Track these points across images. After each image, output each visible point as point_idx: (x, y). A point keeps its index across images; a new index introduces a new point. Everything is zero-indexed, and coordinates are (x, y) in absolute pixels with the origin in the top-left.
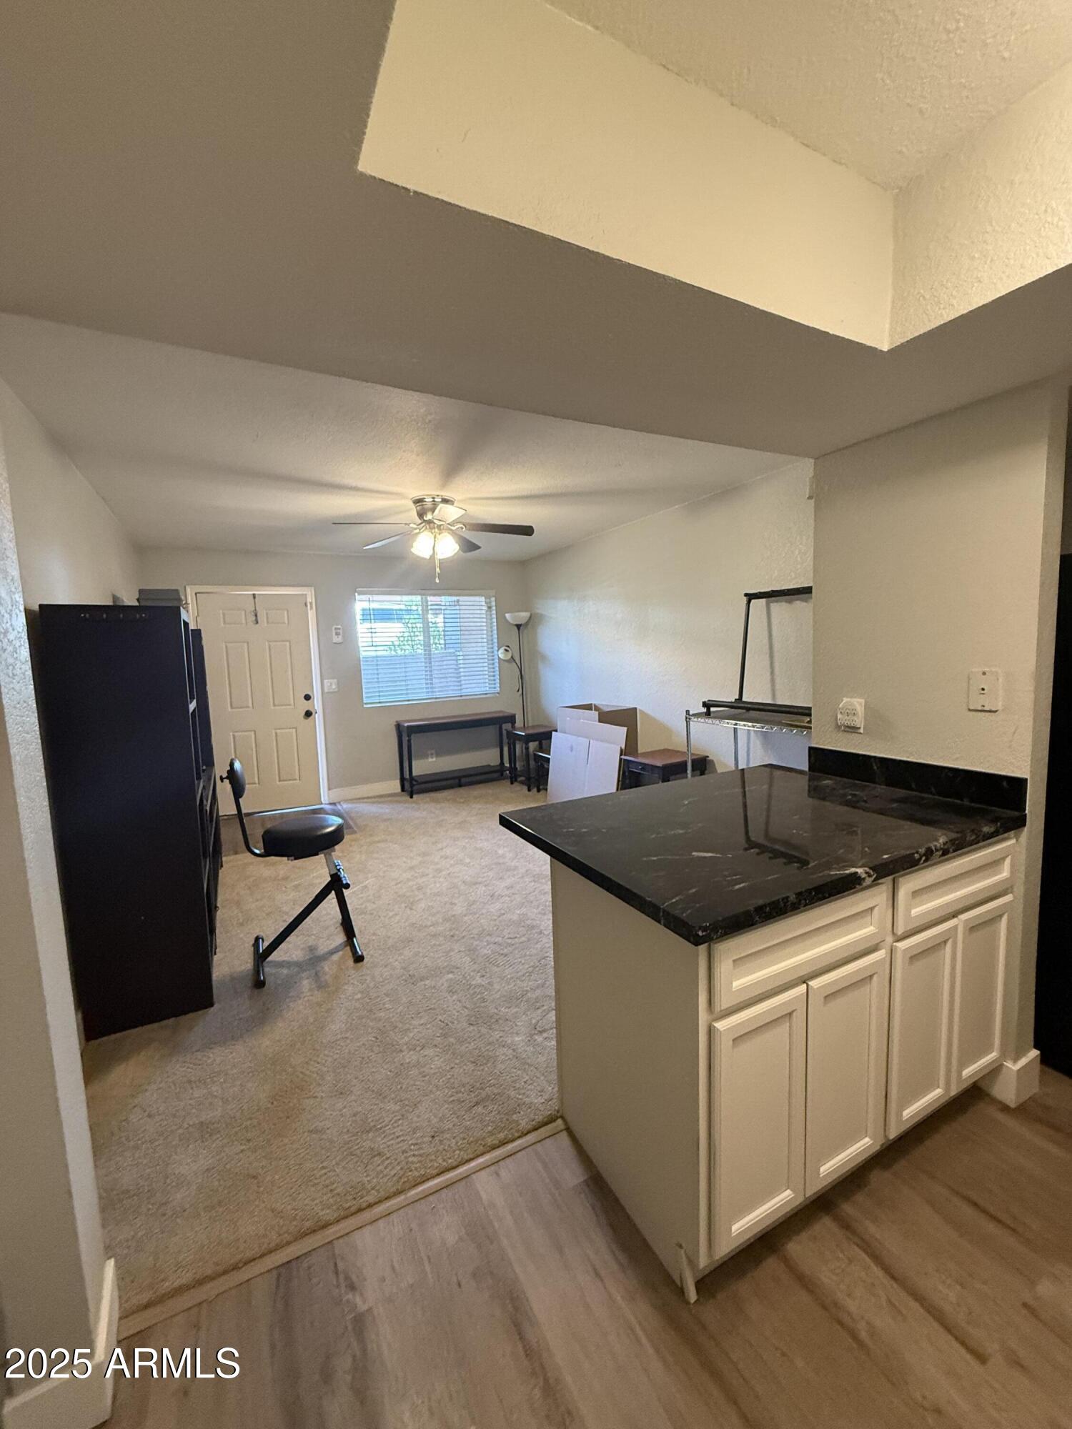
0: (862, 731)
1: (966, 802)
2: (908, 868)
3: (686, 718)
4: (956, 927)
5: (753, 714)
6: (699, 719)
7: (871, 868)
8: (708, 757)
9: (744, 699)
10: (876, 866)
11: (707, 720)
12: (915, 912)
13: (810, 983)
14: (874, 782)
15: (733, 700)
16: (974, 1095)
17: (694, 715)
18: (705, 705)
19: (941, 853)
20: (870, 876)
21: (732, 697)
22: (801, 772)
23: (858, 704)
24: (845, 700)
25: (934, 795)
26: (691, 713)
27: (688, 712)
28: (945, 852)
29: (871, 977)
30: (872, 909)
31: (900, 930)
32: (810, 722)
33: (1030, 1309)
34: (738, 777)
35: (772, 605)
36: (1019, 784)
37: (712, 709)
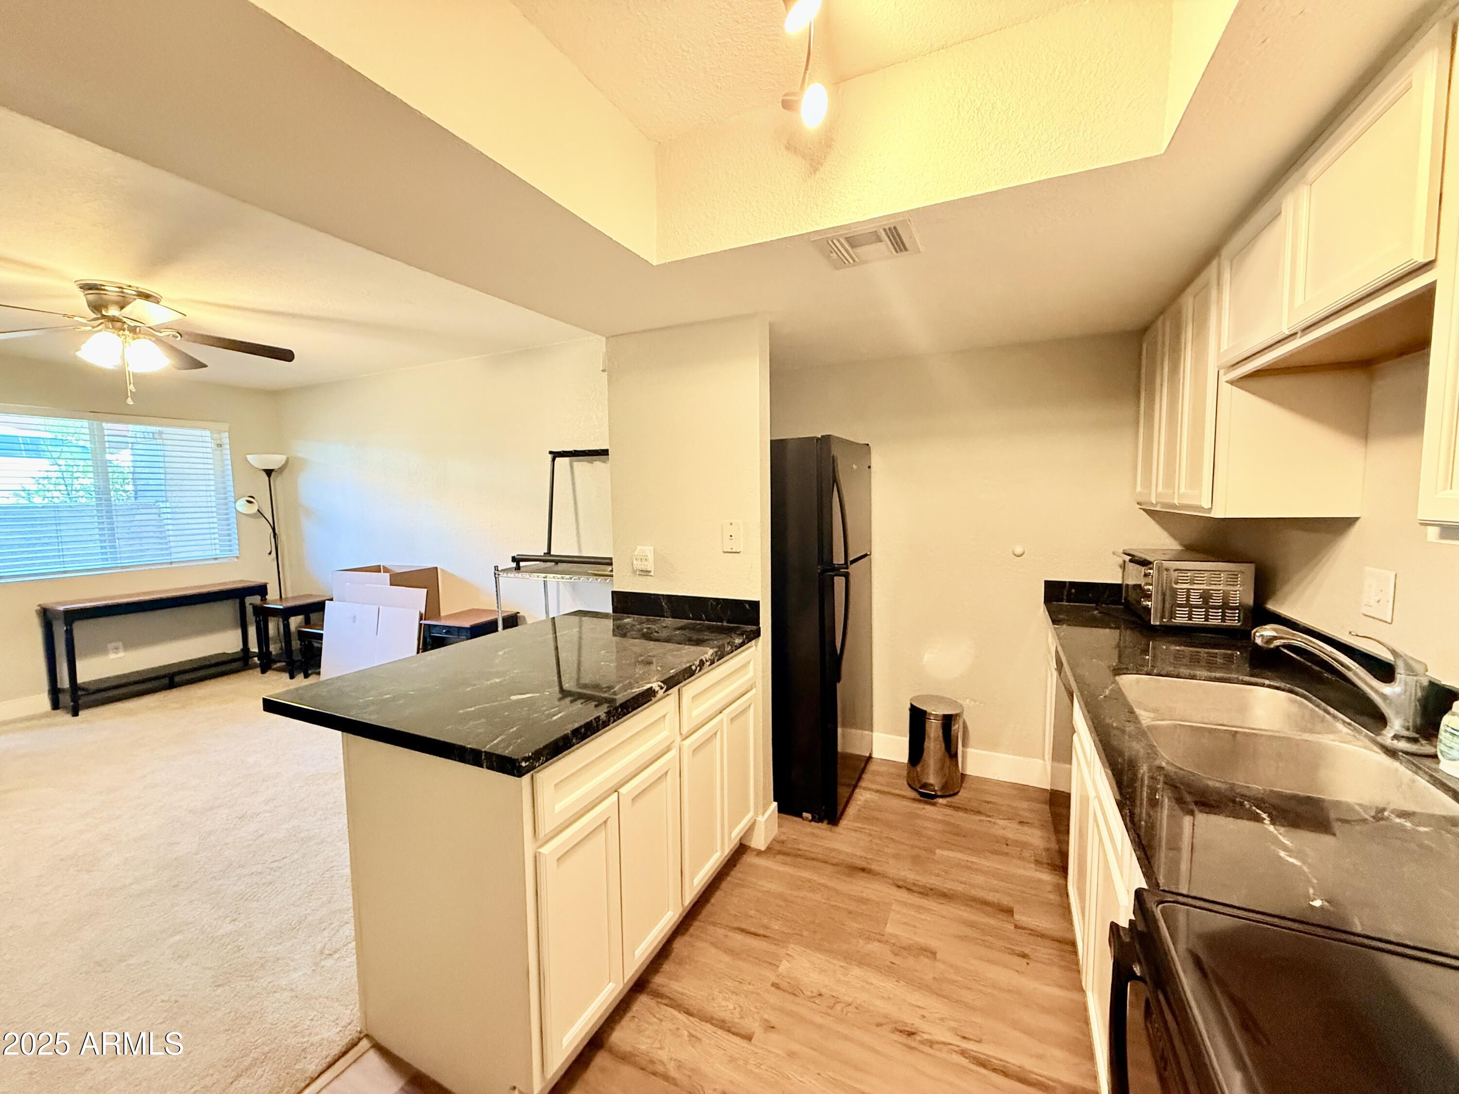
0: (652, 574)
1: (725, 624)
2: (689, 678)
3: (495, 574)
4: (722, 720)
5: (562, 566)
6: (509, 574)
7: (662, 682)
8: (519, 613)
9: (552, 553)
10: (665, 680)
11: (517, 575)
12: (695, 713)
13: (620, 790)
14: (663, 616)
15: (543, 554)
16: (741, 849)
17: (503, 571)
18: (514, 559)
19: (708, 663)
20: (662, 688)
21: (541, 551)
22: (605, 616)
23: (648, 550)
24: (639, 548)
25: (703, 621)
26: (499, 569)
27: (496, 568)
28: (712, 663)
29: (666, 773)
30: (664, 716)
31: (685, 731)
32: (612, 571)
33: (775, 985)
34: (550, 625)
35: (575, 464)
36: (755, 605)
37: (522, 564)
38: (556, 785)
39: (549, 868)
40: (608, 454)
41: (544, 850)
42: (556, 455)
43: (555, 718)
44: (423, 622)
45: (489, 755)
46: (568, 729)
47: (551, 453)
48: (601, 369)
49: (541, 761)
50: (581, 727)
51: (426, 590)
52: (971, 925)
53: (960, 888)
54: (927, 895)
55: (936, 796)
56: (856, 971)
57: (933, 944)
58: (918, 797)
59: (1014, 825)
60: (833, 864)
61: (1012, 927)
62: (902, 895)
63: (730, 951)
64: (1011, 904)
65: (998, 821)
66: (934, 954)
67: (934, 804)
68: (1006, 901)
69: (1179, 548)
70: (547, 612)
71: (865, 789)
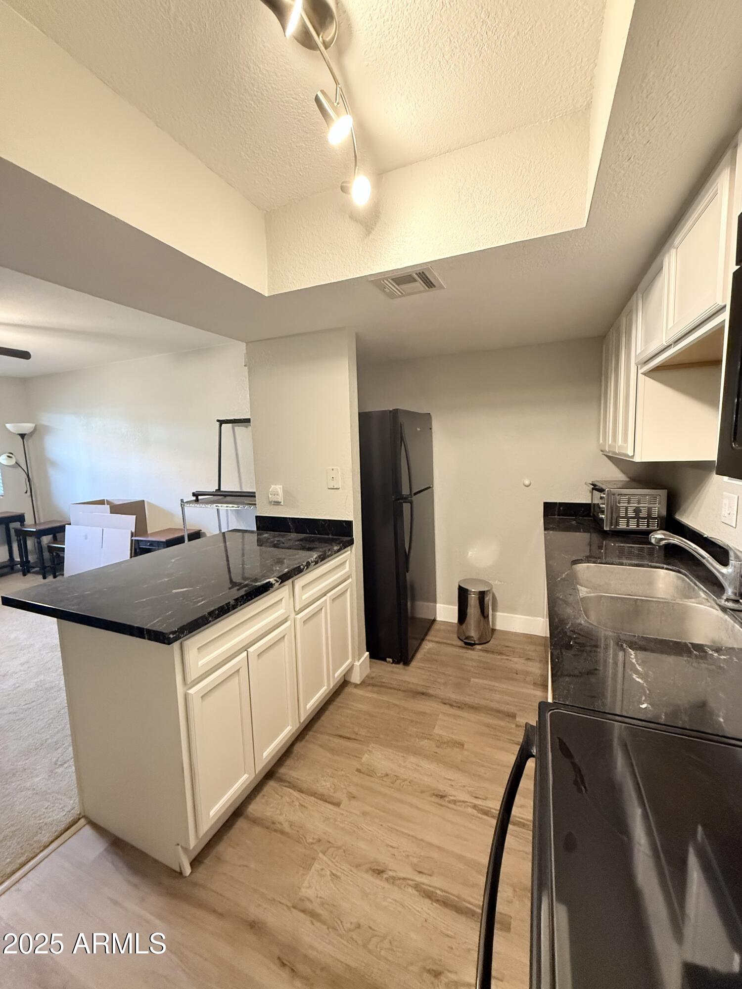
0: (282, 504)
1: (330, 536)
2: (298, 574)
3: (181, 505)
4: (326, 600)
5: (228, 498)
6: (191, 505)
7: (277, 578)
8: (201, 530)
9: (222, 489)
10: (280, 576)
11: (196, 505)
12: (304, 597)
13: (248, 650)
14: (290, 532)
15: (215, 491)
16: (344, 683)
17: (187, 502)
18: (194, 495)
19: (314, 563)
20: (277, 582)
21: (213, 488)
22: (252, 532)
23: (278, 488)
24: (273, 486)
25: (317, 534)
26: (185, 501)
27: (182, 501)
28: (316, 563)
29: (284, 637)
30: (281, 600)
31: (297, 609)
32: (255, 501)
33: (358, 770)
34: (221, 538)
35: (236, 428)
36: (349, 524)
37: (200, 497)
38: (198, 649)
39: (196, 704)
40: (250, 422)
41: (191, 691)
42: (221, 422)
43: (199, 604)
44: (133, 538)
45: (149, 631)
46: (205, 612)
47: (218, 421)
48: (244, 364)
49: (185, 634)
50: (215, 610)
51: (135, 516)
52: (488, 726)
53: (483, 702)
54: (462, 708)
55: (475, 644)
56: (412, 759)
57: (463, 739)
58: (463, 645)
59: (522, 661)
60: (404, 691)
61: (514, 726)
62: (446, 709)
63: (332, 751)
64: (515, 712)
65: (513, 659)
66: (463, 745)
67: (473, 650)
68: (512, 709)
69: (628, 480)
70: (220, 529)
71: (429, 641)
